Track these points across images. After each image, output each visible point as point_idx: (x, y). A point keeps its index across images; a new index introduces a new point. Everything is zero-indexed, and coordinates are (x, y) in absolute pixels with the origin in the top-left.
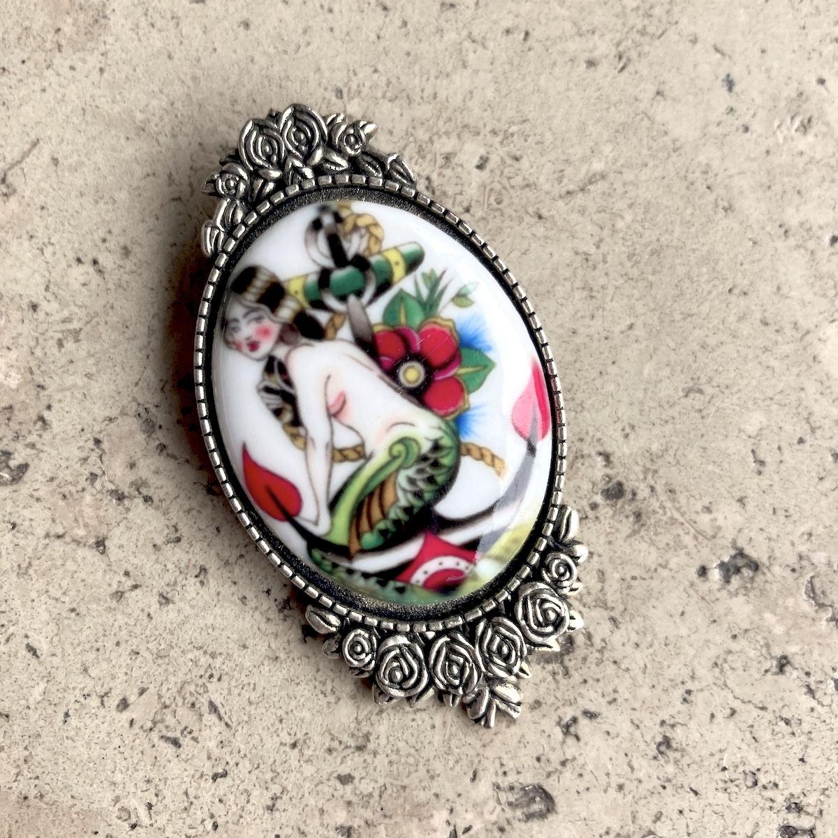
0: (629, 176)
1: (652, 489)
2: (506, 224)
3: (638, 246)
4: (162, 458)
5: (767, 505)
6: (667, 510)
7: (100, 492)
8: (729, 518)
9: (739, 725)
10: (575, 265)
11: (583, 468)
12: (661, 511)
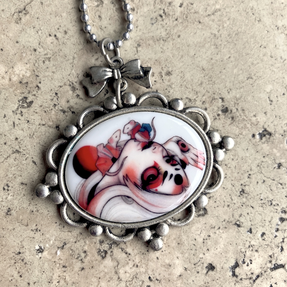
0: (228, 10)
1: (237, 109)
2: (189, 24)
3: (231, 32)
4: (78, 99)
5: (274, 115)
6: (242, 116)
7: (58, 110)
8: (261, 119)
9: (267, 185)
10: (211, 38)
11: (215, 103)
12: (240, 116)
